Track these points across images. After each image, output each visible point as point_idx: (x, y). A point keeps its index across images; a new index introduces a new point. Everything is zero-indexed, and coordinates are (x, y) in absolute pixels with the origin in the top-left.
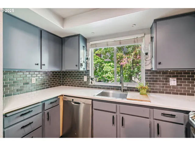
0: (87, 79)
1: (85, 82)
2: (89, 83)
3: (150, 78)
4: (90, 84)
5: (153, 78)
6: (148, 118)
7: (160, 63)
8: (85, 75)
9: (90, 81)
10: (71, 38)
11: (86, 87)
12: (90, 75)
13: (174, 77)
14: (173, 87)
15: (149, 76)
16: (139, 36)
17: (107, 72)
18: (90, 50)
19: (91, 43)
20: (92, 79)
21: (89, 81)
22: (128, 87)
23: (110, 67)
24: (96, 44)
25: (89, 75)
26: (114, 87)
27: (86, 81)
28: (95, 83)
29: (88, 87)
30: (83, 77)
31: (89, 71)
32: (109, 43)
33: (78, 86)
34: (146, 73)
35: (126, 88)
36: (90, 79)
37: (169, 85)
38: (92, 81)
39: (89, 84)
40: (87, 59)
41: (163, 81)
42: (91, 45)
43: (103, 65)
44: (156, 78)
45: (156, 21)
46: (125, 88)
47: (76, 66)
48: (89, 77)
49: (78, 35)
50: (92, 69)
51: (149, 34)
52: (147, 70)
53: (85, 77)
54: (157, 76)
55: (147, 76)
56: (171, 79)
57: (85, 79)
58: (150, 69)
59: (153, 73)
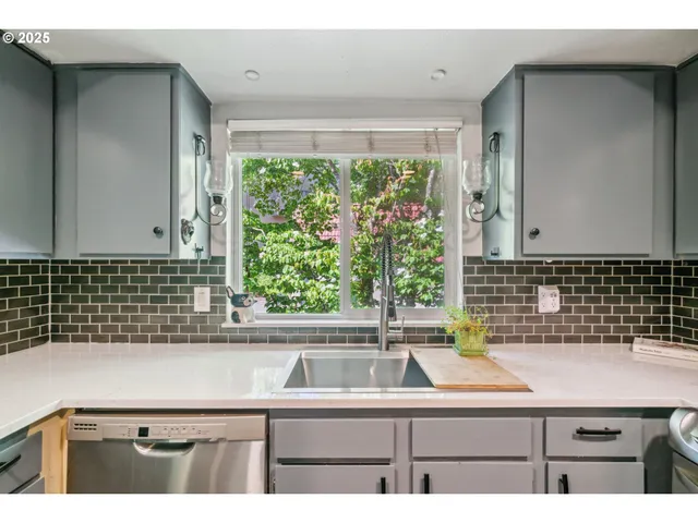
0: (213, 300)
1: (202, 317)
2: (224, 319)
3: (481, 290)
4: (229, 323)
5: (490, 290)
7: (536, 233)
8: (201, 281)
9: (230, 308)
11: (203, 340)
12: (228, 282)
14: (549, 316)
15: (477, 280)
16: (444, 126)
18: (229, 159)
19: (235, 125)
20: (236, 300)
21: (223, 310)
25: (221, 280)
26: (342, 330)
27: (208, 310)
29: (215, 340)
30: (191, 290)
31: (223, 259)
32: (321, 139)
33: (156, 340)
34: (466, 270)
36: (229, 300)
37: (537, 312)
38: (239, 310)
39: (224, 325)
40: (218, 200)
41: (519, 300)
42: (235, 134)
44: (500, 290)
45: (522, 71)
47: (157, 231)
48: (224, 290)
49: (171, 70)
50: (234, 252)
52: (470, 260)
53: (197, 290)
54: (500, 280)
55: (470, 280)
56: (542, 289)
57: (202, 299)
58: (479, 253)
59: (490, 270)
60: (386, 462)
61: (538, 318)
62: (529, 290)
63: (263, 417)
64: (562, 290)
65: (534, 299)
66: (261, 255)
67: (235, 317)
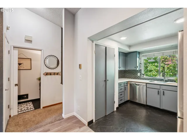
1: (139, 76)
4: (142, 77)
8: (139, 72)
9: (142, 75)
10: (132, 54)
12: (142, 72)
17: (151, 71)
18: (142, 58)
19: (143, 54)
20: (143, 75)
22: (168, 80)
23: (154, 67)
24: (146, 55)
25: (141, 72)
28: (145, 77)
29: (140, 79)
31: (141, 70)
32: (155, 54)
33: (134, 78)
40: (141, 63)
42: (143, 55)
43: (148, 65)
47: (135, 67)
48: (141, 73)
49: (136, 52)
50: (143, 69)
53: (138, 73)
57: (139, 74)
63: (145, 84)
66: (148, 68)
67: (143, 76)
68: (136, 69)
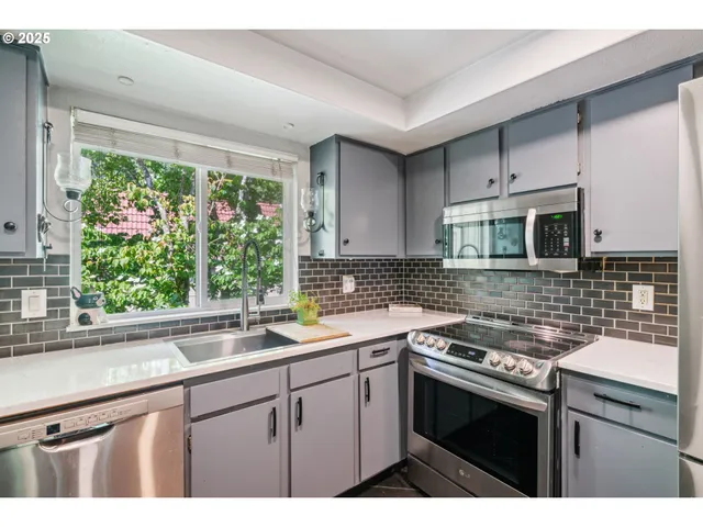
0: (50, 303)
1: (35, 324)
2: (67, 323)
3: (310, 280)
4: (75, 327)
5: (315, 280)
6: (348, 375)
7: (347, 242)
8: (32, 283)
9: (75, 311)
11: (39, 350)
12: (73, 283)
13: (349, 273)
14: (350, 296)
15: (308, 273)
16: (285, 157)
21: (66, 313)
24: (113, 130)
25: (65, 281)
34: (301, 266)
35: (258, 317)
36: (73, 302)
37: (342, 293)
38: (88, 311)
39: (68, 330)
40: (73, 195)
41: (332, 285)
42: (79, 124)
44: (321, 279)
45: (340, 139)
46: (251, 317)
47: (8, 227)
48: (65, 292)
51: (305, 159)
52: (303, 258)
53: (26, 293)
54: (321, 272)
55: (303, 273)
56: (345, 277)
57: (34, 304)
58: (308, 253)
59: (315, 266)
60: (273, 397)
61: (342, 298)
62: (337, 279)
63: (180, 389)
64: (356, 278)
65: (340, 285)
67: (84, 320)
68: (30, 245)
